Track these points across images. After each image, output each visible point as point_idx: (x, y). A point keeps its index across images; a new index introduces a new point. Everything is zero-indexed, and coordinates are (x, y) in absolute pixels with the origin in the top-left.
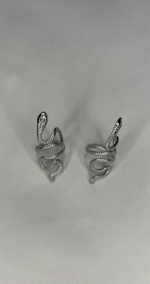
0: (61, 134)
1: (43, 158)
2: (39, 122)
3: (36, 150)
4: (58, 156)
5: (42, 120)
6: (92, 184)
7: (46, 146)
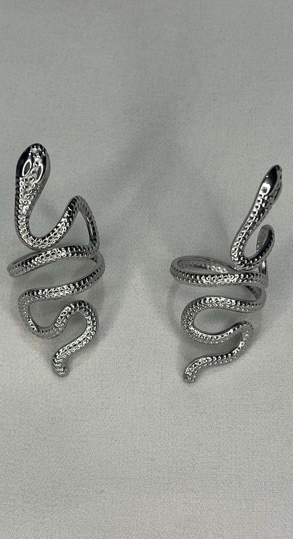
1: (33, 294)
2: (22, 177)
3: (9, 269)
4: (83, 287)
5: (33, 170)
6: (190, 383)
7: (43, 255)
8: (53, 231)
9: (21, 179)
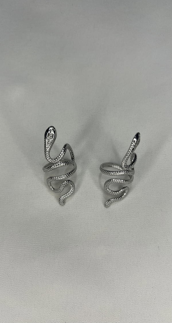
0: (71, 151)
1: (52, 179)
3: (43, 169)
4: (69, 176)
5: (51, 136)
6: (107, 207)
7: (55, 165)
8: (58, 157)
9: (46, 139)
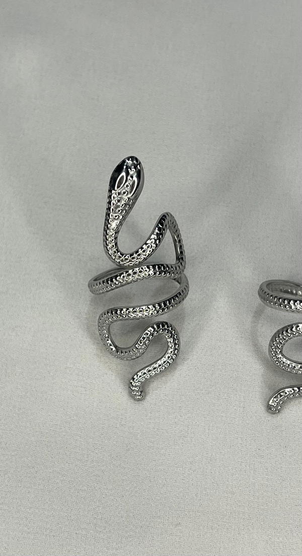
0: (178, 236)
1: (116, 313)
2: (115, 190)
3: (90, 286)
5: (127, 183)
6: (274, 414)
8: (142, 248)
9: (113, 191)
